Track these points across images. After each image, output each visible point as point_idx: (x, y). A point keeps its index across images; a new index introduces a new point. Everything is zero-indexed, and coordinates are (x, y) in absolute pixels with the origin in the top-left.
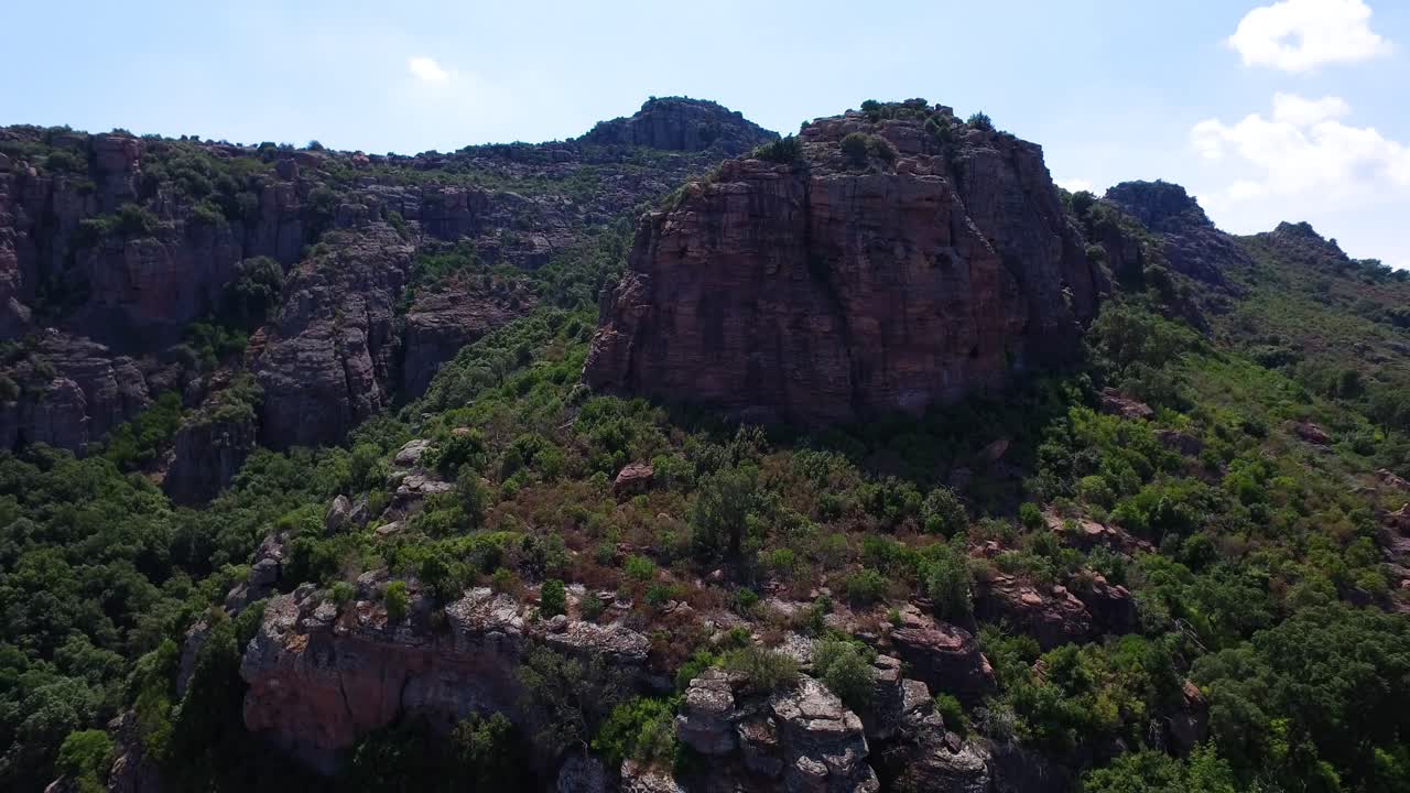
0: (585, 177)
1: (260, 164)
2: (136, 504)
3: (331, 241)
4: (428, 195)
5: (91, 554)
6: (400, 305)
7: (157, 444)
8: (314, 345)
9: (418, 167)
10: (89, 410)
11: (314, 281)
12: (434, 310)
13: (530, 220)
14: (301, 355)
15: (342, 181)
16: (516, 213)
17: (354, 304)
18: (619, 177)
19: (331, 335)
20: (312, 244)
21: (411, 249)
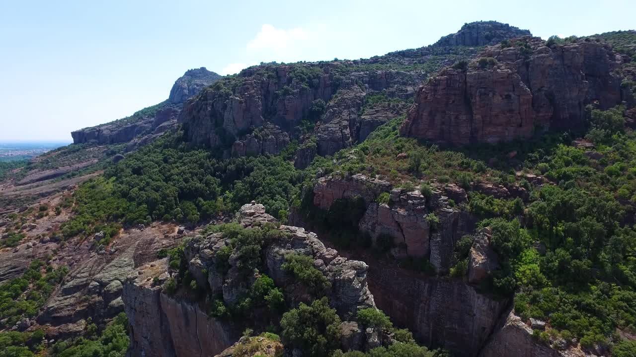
0: (433, 61)
1: (319, 69)
2: (288, 168)
3: (340, 93)
4: (372, 74)
5: (279, 179)
6: (360, 113)
7: (292, 154)
8: (333, 126)
9: (370, 63)
10: (277, 144)
11: (334, 106)
12: (370, 115)
13: (408, 81)
14: (329, 129)
15: (344, 72)
16: (402, 79)
17: (345, 113)
18: (446, 60)
19: (338, 123)
20: (334, 94)
21: (364, 94)
